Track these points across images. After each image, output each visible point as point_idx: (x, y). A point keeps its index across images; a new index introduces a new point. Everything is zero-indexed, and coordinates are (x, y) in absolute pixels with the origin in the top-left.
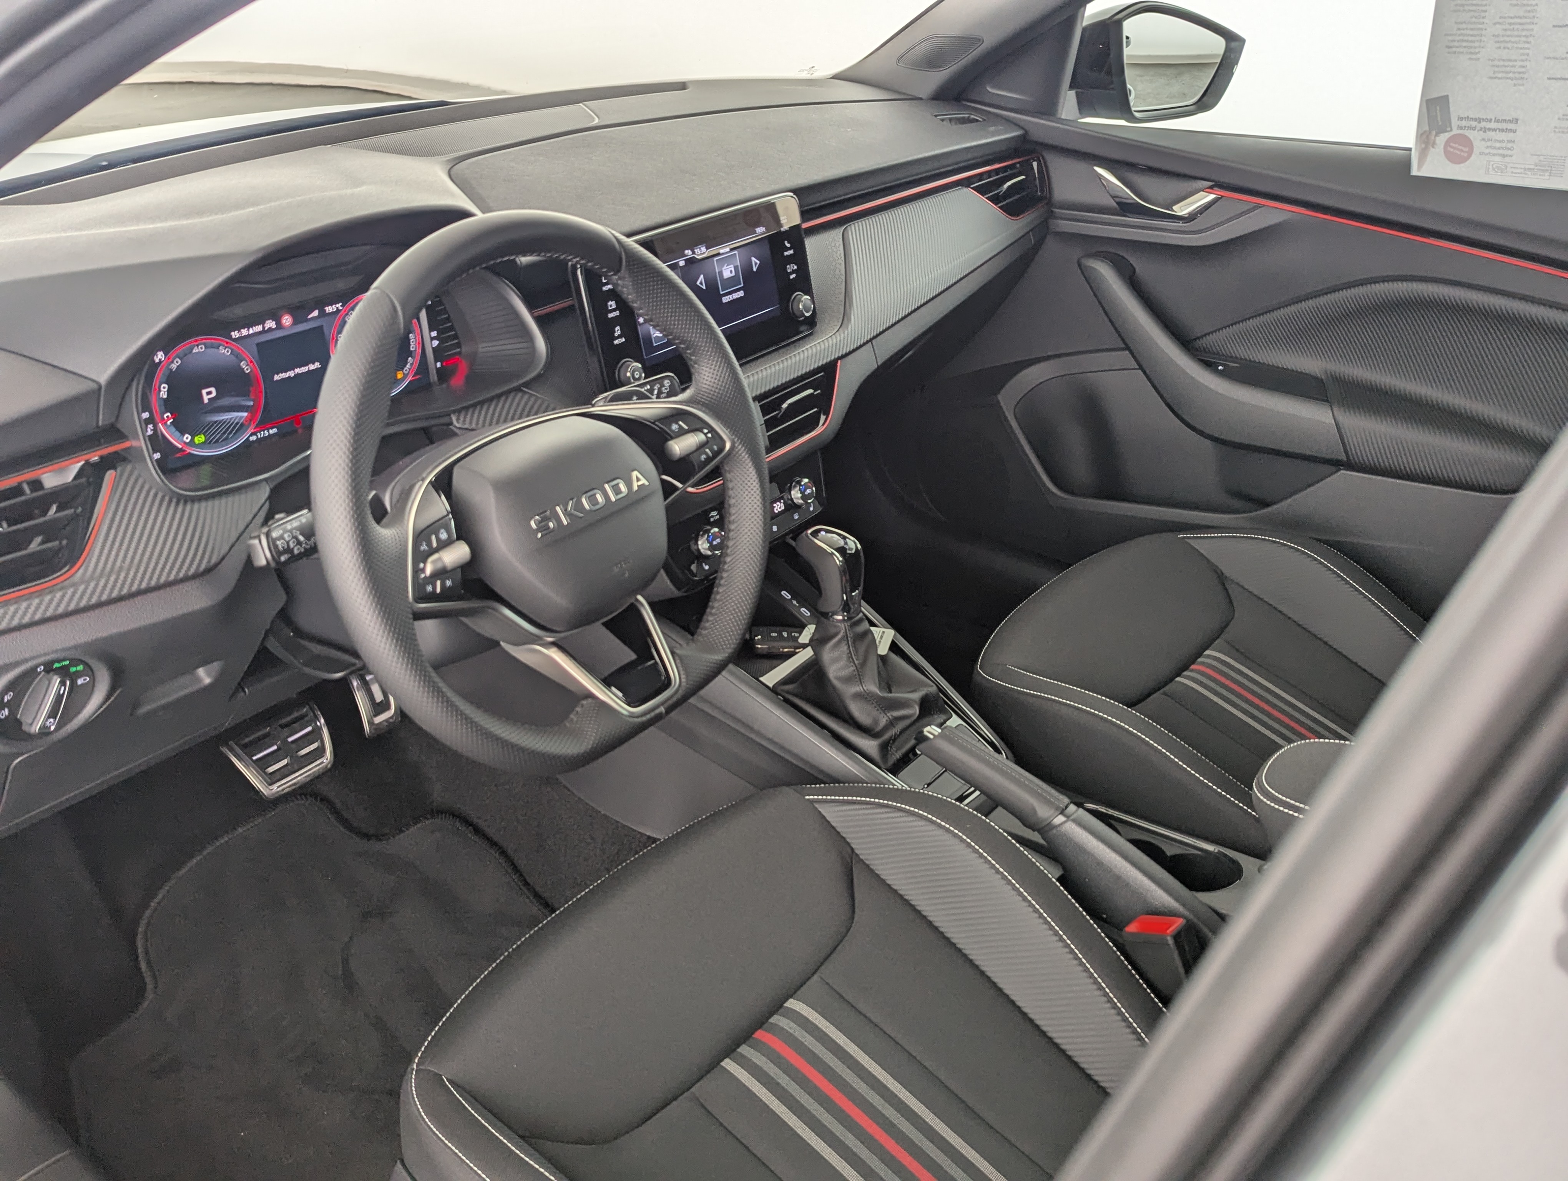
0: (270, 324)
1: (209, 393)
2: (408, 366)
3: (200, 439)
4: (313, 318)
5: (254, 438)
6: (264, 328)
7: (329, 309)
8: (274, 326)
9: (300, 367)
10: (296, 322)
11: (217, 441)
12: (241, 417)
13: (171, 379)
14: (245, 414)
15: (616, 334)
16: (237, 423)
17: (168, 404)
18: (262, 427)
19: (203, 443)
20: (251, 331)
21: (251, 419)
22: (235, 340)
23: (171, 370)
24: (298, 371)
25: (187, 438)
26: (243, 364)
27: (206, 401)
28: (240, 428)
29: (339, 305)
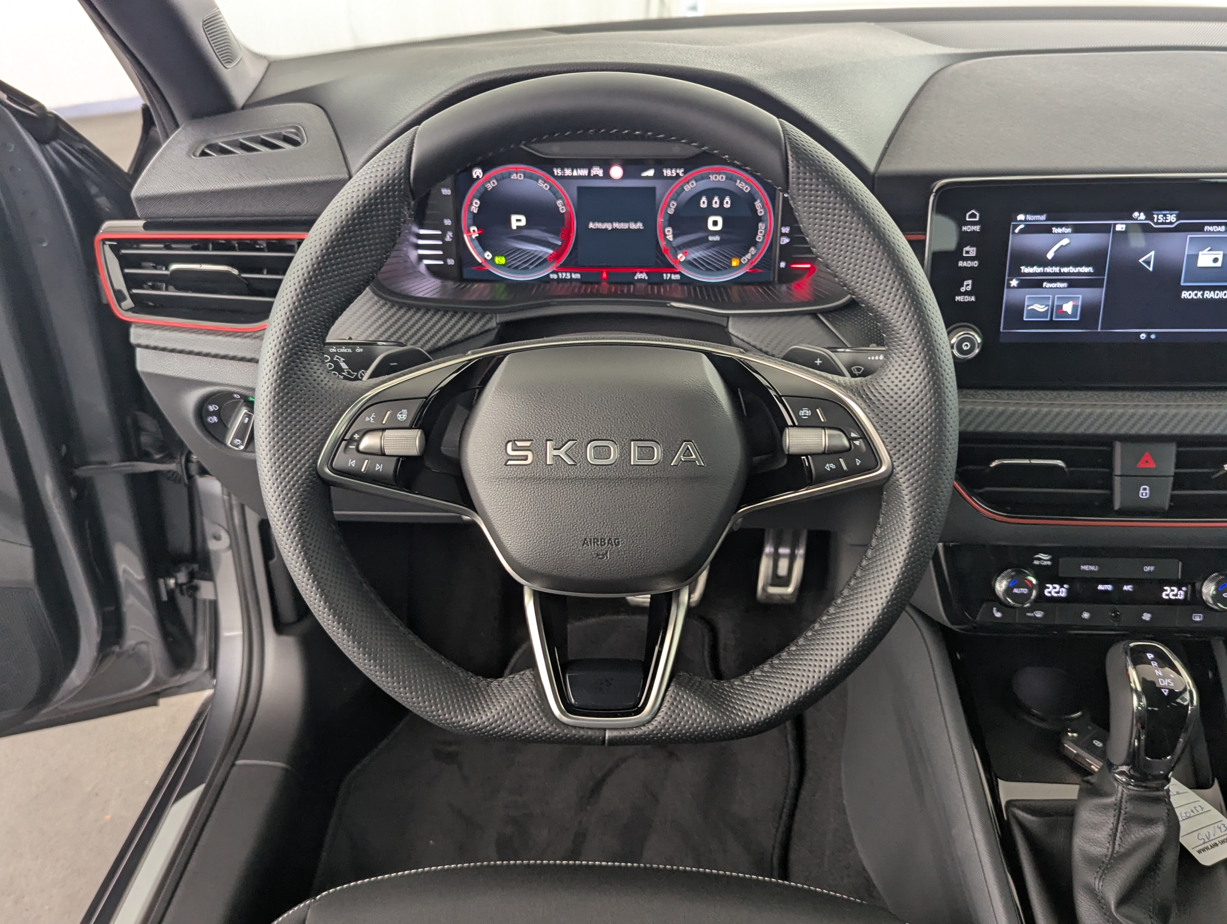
0: (597, 171)
1: (518, 220)
2: (748, 256)
3: (500, 260)
4: (647, 178)
5: (554, 276)
6: (589, 173)
7: (667, 172)
8: (601, 175)
9: (620, 222)
10: (625, 176)
11: (516, 268)
12: (546, 253)
13: (485, 197)
14: (551, 251)
15: (963, 289)
16: (540, 258)
17: (476, 220)
18: (565, 268)
19: (502, 265)
20: (575, 173)
21: (556, 257)
22: (557, 177)
23: (486, 189)
24: (616, 225)
25: (488, 255)
26: (559, 203)
27: (514, 227)
28: (543, 262)
29: (680, 172)
